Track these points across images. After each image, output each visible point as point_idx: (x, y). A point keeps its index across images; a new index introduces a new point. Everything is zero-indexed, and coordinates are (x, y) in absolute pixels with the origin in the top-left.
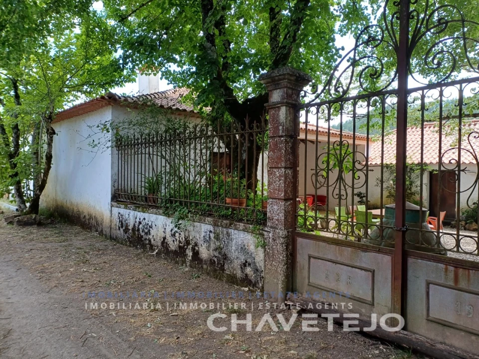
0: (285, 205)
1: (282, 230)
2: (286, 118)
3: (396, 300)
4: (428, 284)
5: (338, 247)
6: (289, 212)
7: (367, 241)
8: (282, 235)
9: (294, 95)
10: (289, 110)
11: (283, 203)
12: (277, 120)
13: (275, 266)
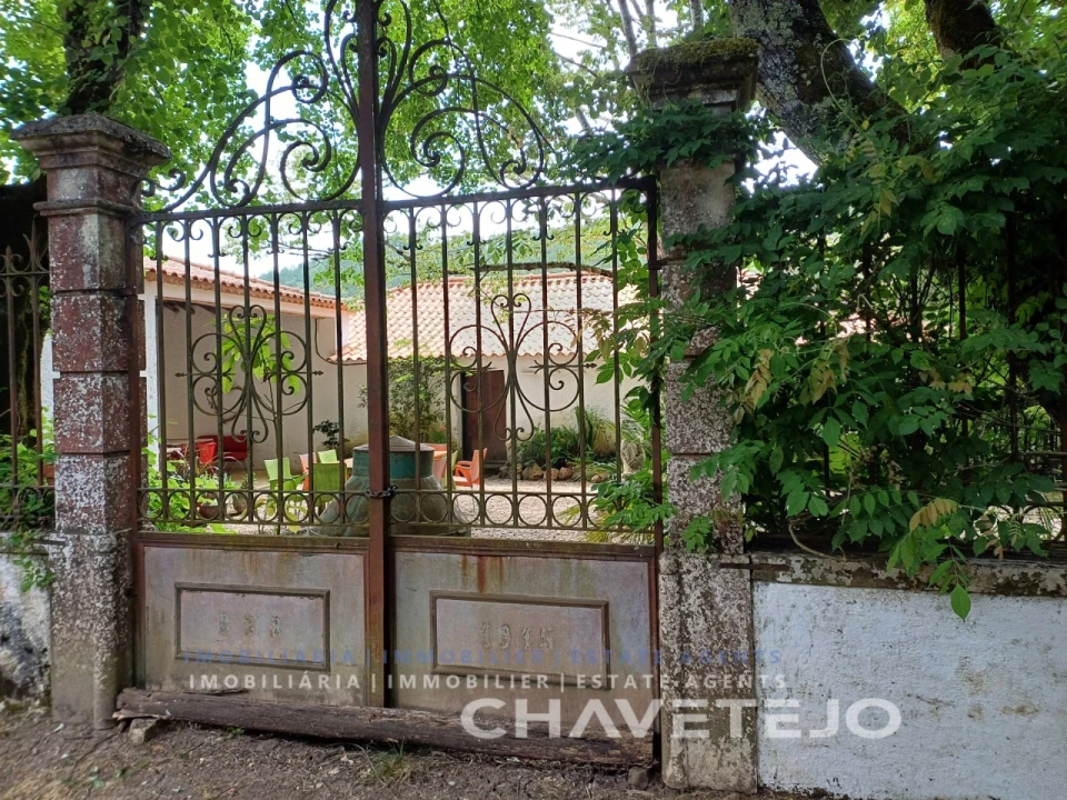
0: (106, 468)
1: (101, 534)
2: (102, 245)
3: (374, 647)
4: (434, 598)
5: (247, 555)
6: (121, 485)
7: (316, 531)
8: (101, 546)
9: (123, 188)
10: (109, 223)
11: (101, 465)
12: (74, 250)
13: (82, 629)
